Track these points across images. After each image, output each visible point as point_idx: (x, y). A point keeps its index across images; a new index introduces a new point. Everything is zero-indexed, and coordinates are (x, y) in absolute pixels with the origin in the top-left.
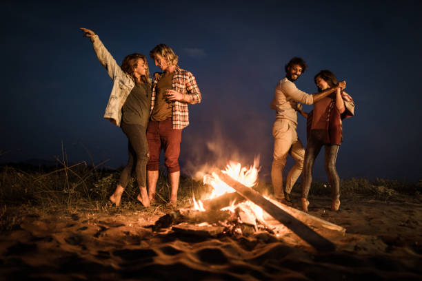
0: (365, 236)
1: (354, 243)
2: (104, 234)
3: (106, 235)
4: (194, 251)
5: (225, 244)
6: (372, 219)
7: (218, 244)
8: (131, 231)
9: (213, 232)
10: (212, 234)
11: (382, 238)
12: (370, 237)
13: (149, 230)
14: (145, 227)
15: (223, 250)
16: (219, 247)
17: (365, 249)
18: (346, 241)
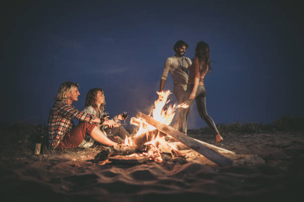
0: (250, 156)
1: (242, 160)
2: (55, 167)
3: (56, 168)
4: (128, 173)
5: (151, 166)
6: (250, 145)
7: (146, 167)
8: (76, 164)
9: (141, 160)
10: (140, 162)
11: (260, 156)
12: (253, 156)
13: (90, 163)
14: (87, 161)
15: (151, 171)
16: (147, 169)
17: (251, 163)
18: (237, 159)
